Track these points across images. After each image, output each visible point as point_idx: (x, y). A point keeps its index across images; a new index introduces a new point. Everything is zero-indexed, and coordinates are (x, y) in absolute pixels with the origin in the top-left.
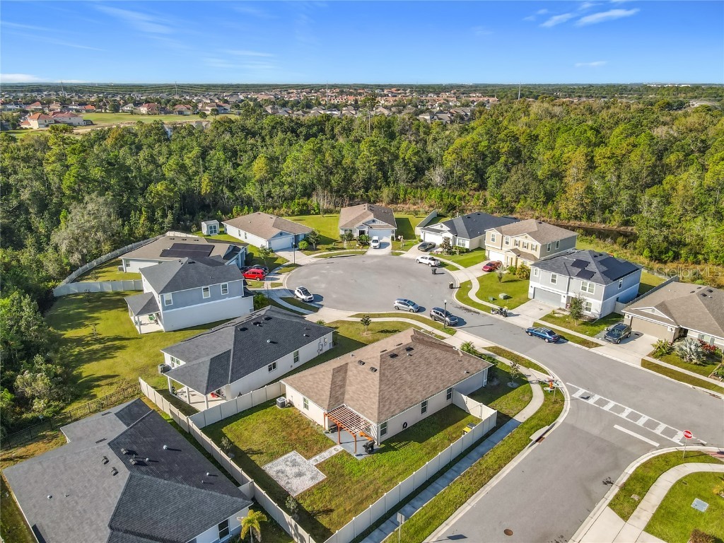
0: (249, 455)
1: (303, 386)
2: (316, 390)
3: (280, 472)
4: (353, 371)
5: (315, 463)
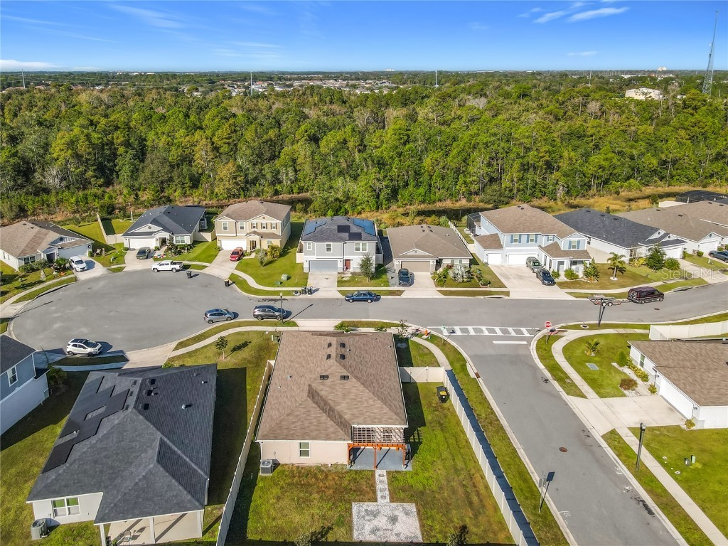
0: (323, 539)
1: (292, 432)
2: (313, 427)
3: (374, 531)
4: (324, 390)
5: (388, 500)
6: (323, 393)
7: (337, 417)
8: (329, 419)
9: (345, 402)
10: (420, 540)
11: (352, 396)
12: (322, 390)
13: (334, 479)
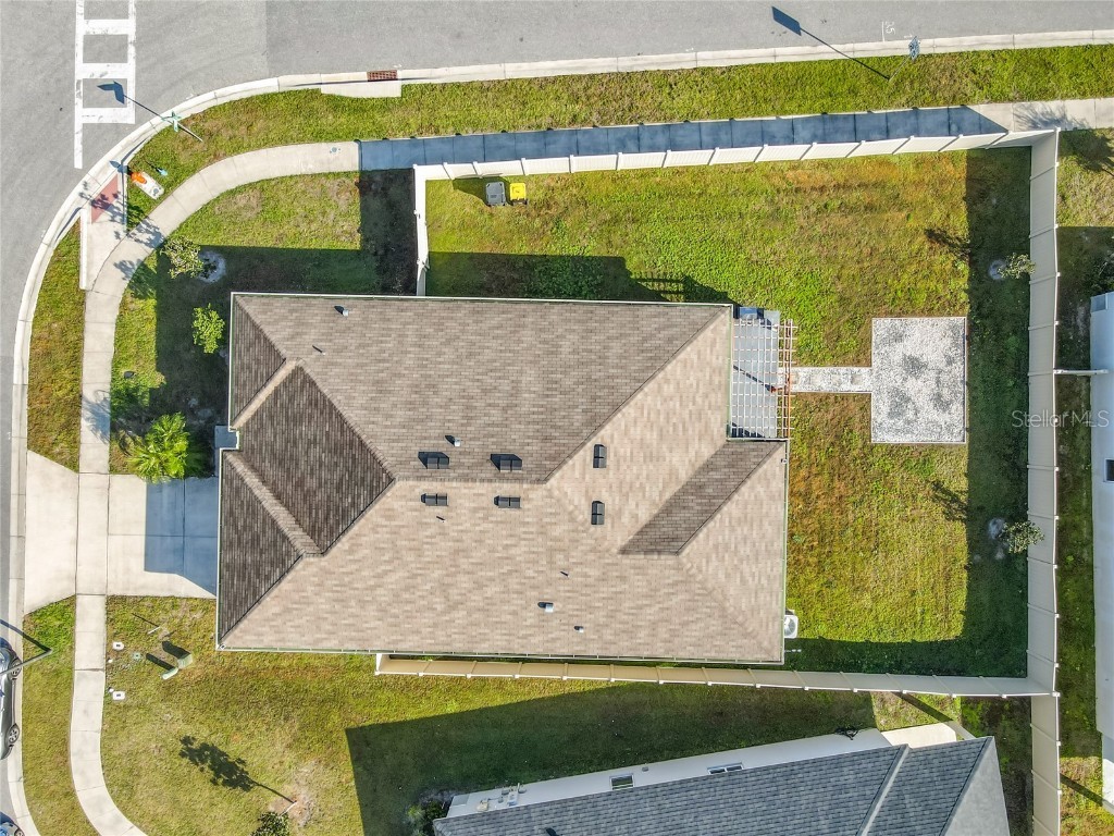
1: (764, 581)
2: (754, 532)
3: (940, 403)
4: (632, 512)
5: (865, 370)
6: (644, 516)
7: (715, 475)
8: (736, 497)
9: (667, 454)
10: (961, 321)
11: (652, 437)
12: (635, 517)
13: (805, 479)
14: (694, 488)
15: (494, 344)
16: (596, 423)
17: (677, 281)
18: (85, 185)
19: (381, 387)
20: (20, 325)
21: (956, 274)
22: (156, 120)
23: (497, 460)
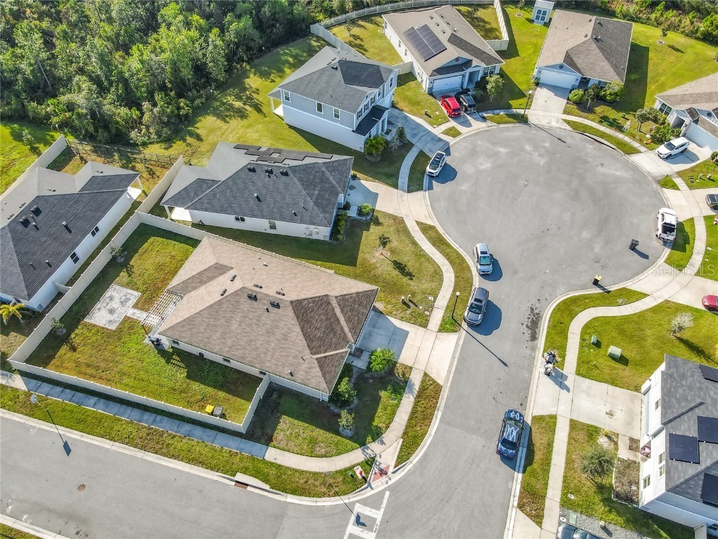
2: (192, 267)
3: (112, 298)
5: (128, 315)
7: (194, 285)
10: (86, 320)
12: (225, 276)
14: (202, 283)
15: (242, 343)
16: (219, 303)
17: (172, 363)
18: (387, 483)
19: (285, 337)
20: (433, 433)
21: (77, 335)
22: (346, 501)
23: (255, 298)
